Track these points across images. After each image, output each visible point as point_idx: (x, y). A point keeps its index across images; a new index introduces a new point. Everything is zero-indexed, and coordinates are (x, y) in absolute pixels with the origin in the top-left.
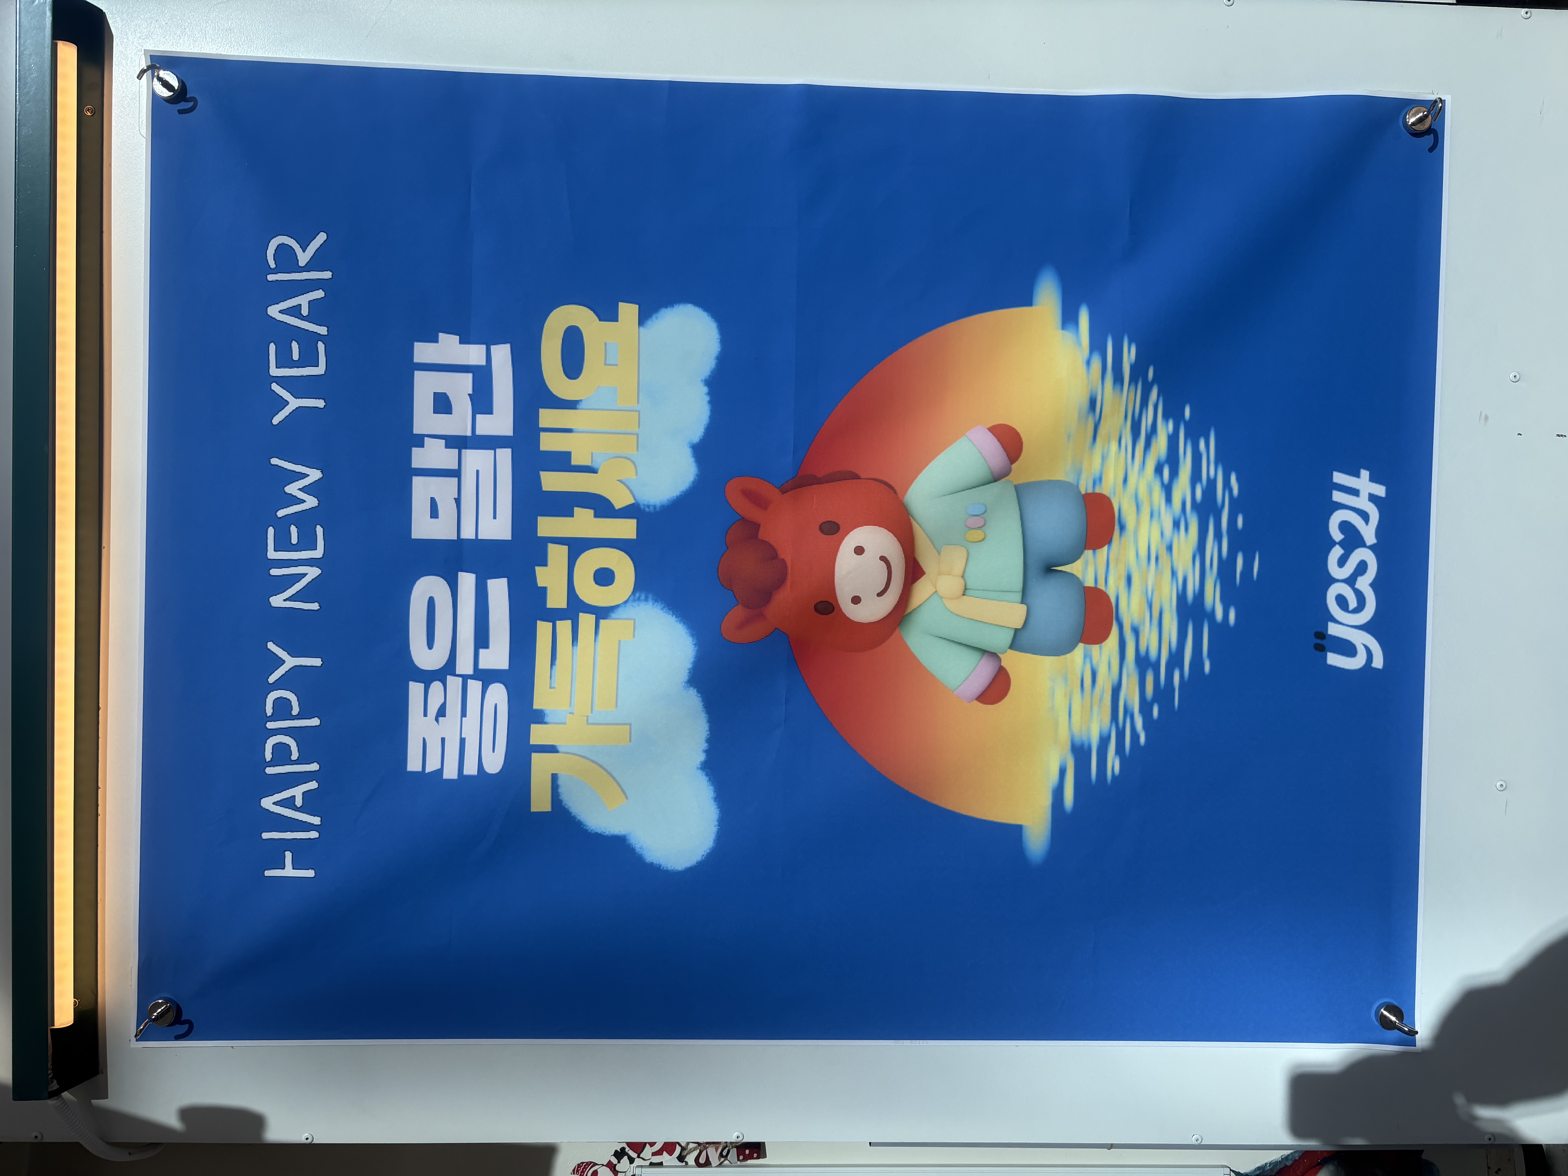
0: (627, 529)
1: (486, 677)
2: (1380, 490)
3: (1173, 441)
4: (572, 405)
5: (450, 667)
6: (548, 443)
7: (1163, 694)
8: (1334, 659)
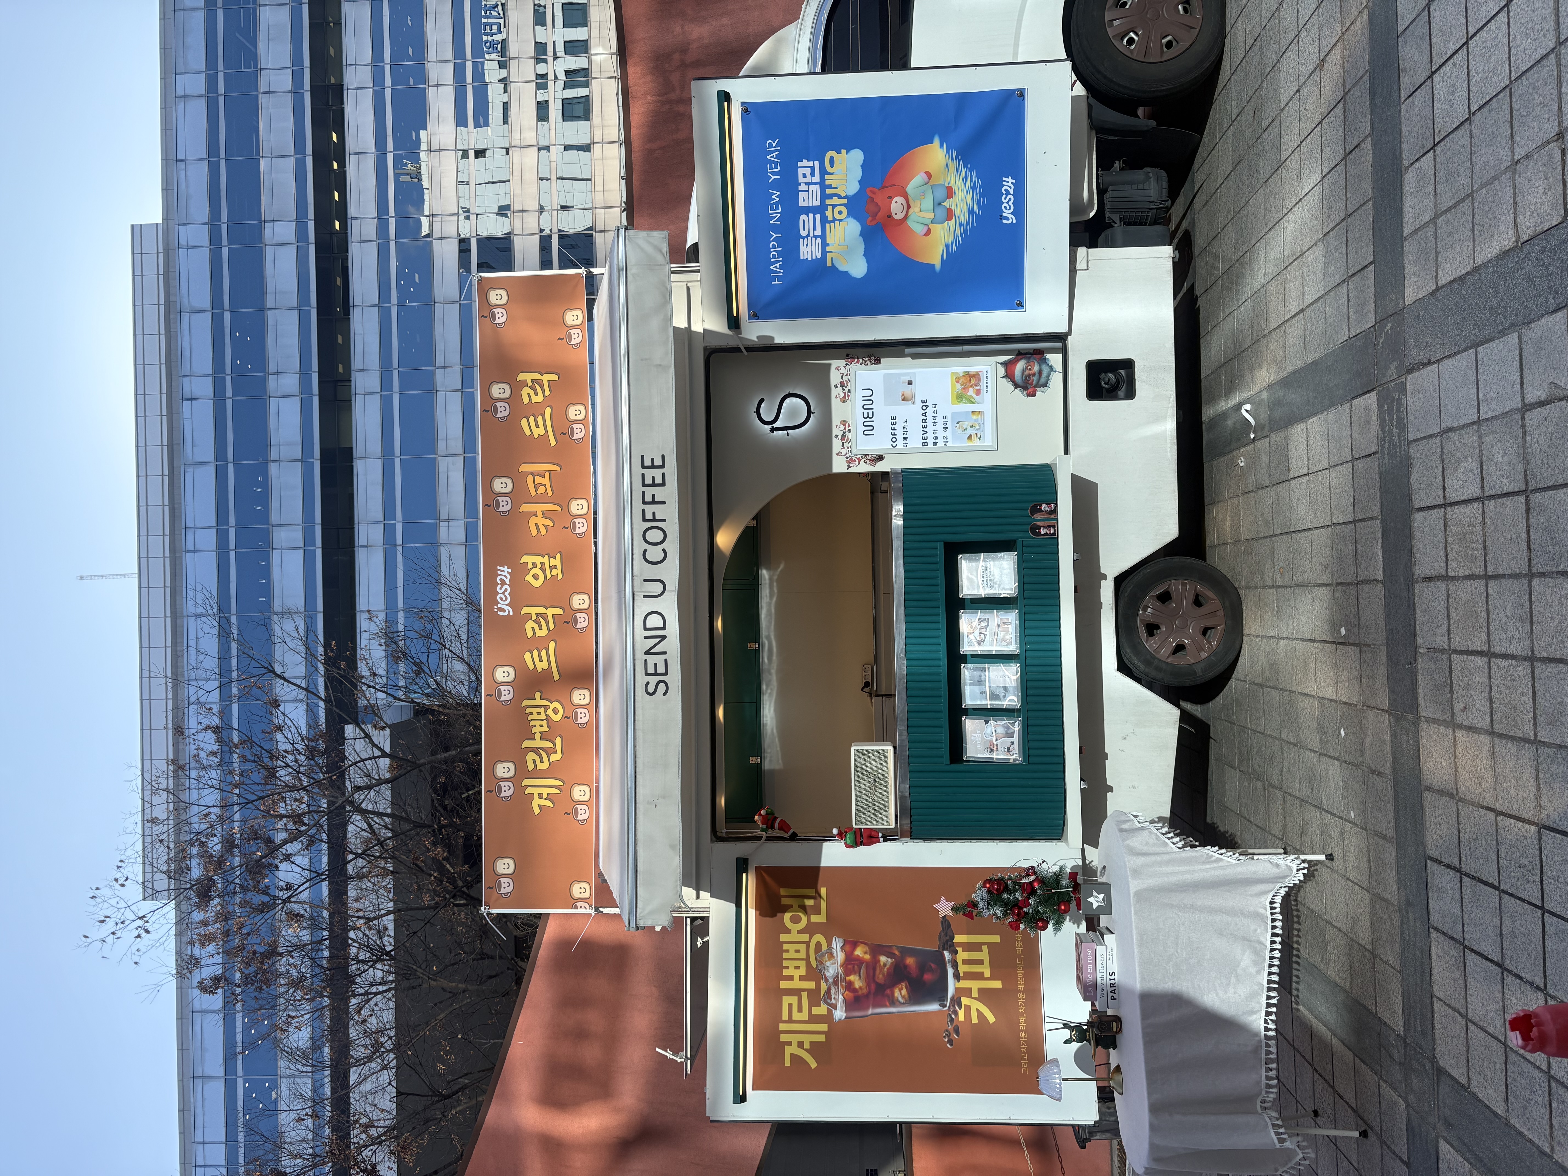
0: (845, 201)
1: (816, 237)
2: (1014, 181)
3: (966, 172)
4: (832, 174)
5: (808, 235)
6: (827, 183)
7: (965, 232)
8: (1004, 221)
